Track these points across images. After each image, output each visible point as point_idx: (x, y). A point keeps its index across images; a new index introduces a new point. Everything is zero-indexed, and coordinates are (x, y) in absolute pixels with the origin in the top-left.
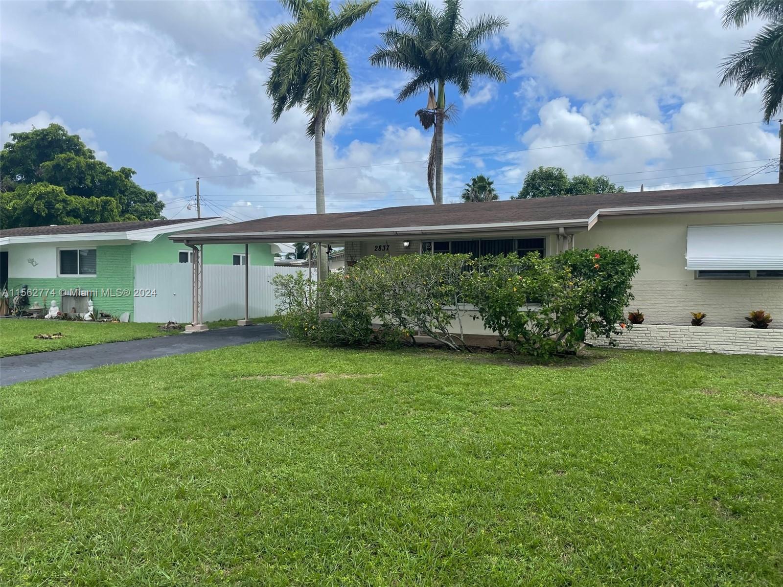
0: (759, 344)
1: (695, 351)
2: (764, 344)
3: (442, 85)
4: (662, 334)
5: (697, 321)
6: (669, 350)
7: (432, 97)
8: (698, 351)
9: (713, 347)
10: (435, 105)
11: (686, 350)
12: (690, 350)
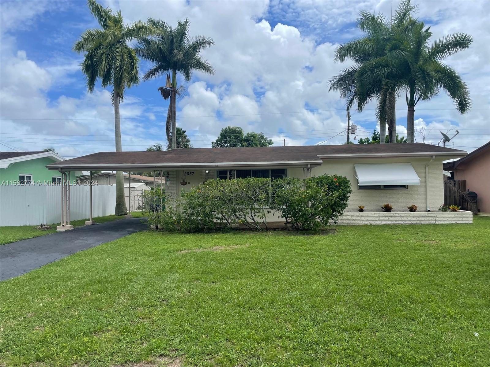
0: (390, 219)
1: (362, 224)
2: (392, 219)
3: (175, 73)
4: (348, 217)
5: (361, 210)
6: (351, 224)
7: (168, 80)
8: (364, 224)
9: (370, 222)
10: (170, 85)
11: (358, 224)
12: (360, 224)
